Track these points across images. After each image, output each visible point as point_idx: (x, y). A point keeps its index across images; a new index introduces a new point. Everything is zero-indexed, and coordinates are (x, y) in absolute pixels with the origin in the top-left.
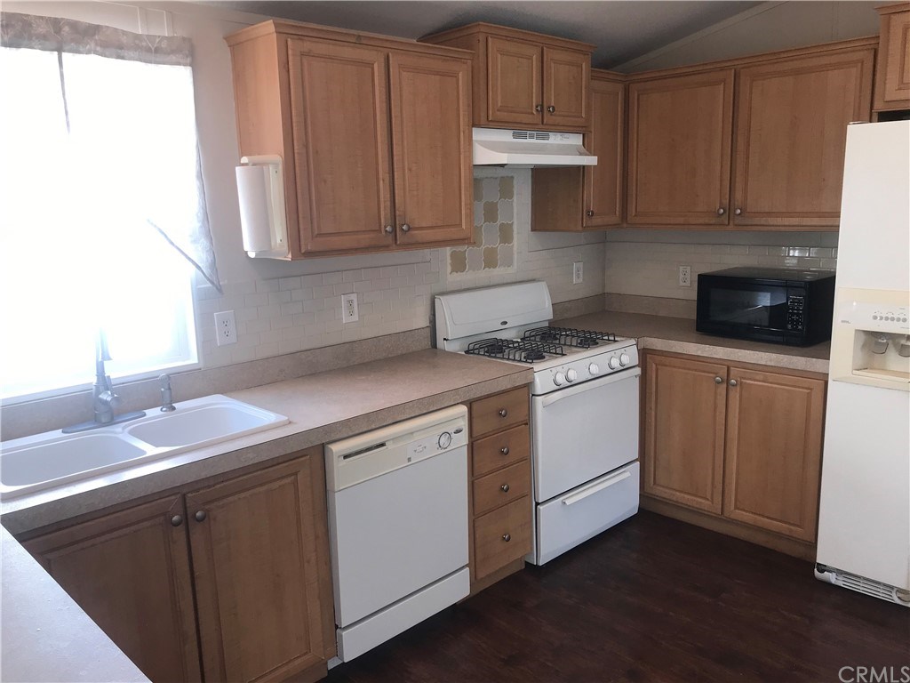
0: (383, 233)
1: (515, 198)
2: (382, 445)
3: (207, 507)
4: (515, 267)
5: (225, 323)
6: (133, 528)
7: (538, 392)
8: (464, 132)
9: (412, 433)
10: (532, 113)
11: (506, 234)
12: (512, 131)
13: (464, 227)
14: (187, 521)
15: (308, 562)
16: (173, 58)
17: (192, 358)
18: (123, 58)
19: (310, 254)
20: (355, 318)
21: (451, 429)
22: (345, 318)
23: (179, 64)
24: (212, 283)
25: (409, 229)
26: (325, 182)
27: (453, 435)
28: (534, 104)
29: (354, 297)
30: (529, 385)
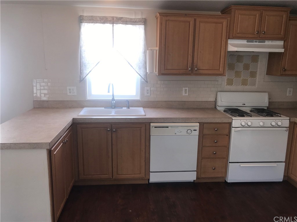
0: (188, 70)
1: (259, 62)
2: (168, 127)
3: (117, 129)
4: (256, 86)
5: (148, 90)
6: (100, 129)
7: (233, 126)
8: (224, 41)
9: (178, 126)
10: (254, 34)
11: (253, 75)
12: (247, 40)
13: (221, 70)
14: (111, 130)
15: (142, 151)
16: (139, 23)
17: (138, 98)
18: (127, 24)
19: (163, 74)
20: (187, 94)
21: (192, 129)
22: (184, 94)
23: (140, 25)
24: (144, 80)
25: (198, 69)
26: (170, 55)
27: (193, 131)
28: (255, 31)
29: (187, 88)
30: (230, 124)
